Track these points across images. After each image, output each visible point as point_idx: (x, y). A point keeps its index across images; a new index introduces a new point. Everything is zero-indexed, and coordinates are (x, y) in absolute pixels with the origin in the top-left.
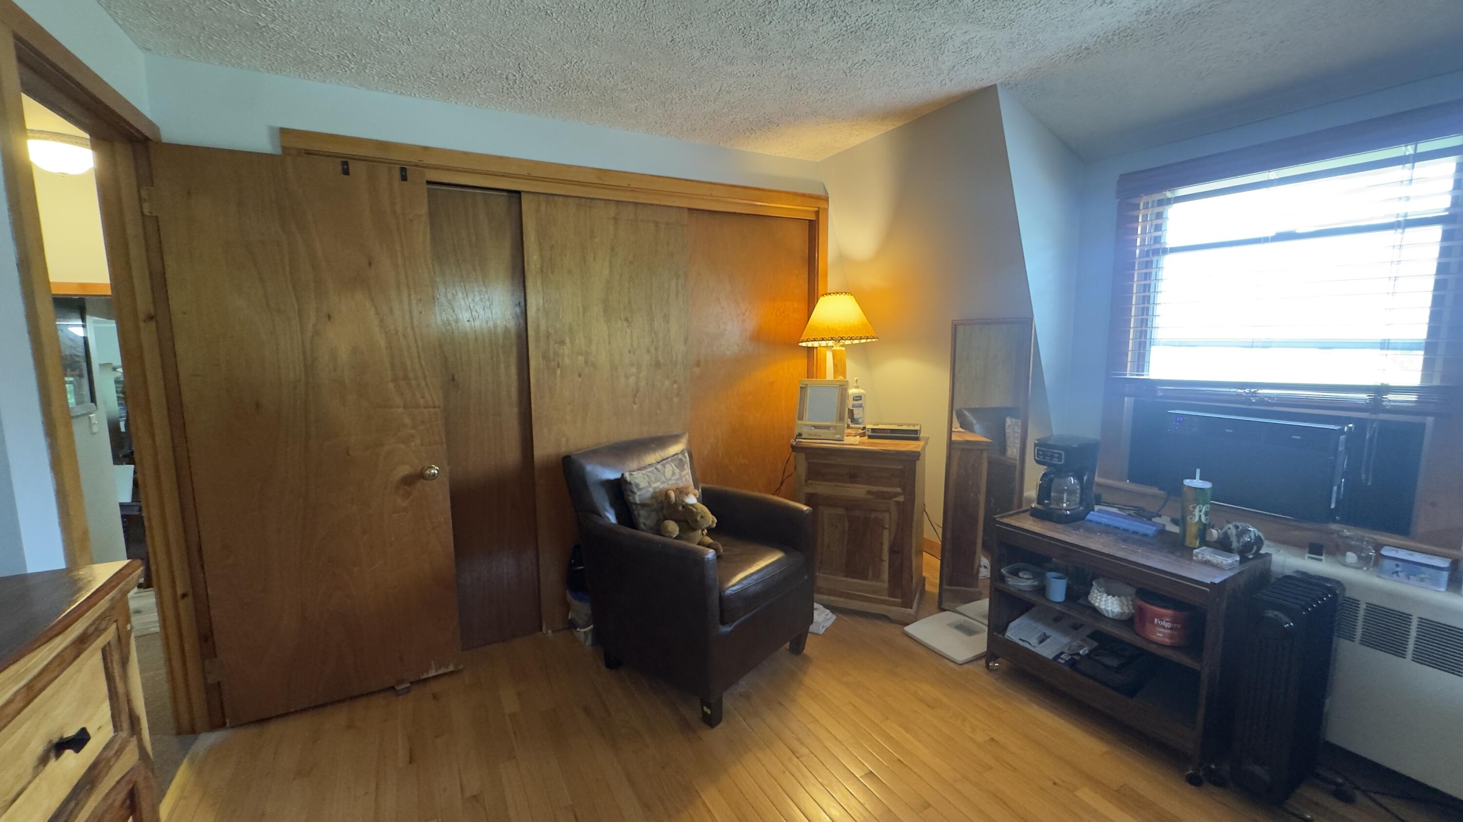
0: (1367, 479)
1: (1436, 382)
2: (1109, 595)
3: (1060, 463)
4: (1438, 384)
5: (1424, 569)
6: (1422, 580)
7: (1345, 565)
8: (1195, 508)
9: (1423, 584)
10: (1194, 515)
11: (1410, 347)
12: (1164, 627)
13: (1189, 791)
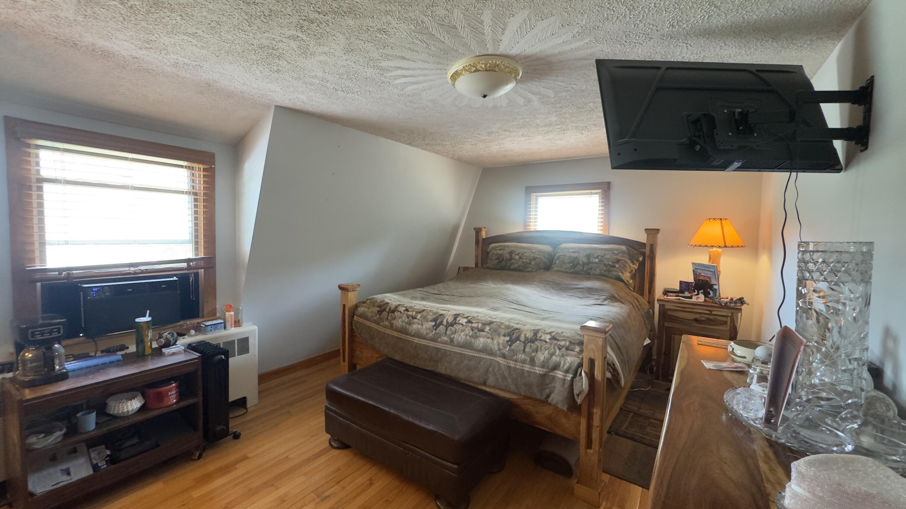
0: (193, 298)
1: (202, 255)
2: (131, 400)
3: (60, 335)
4: (203, 256)
5: (219, 325)
6: (219, 329)
7: (191, 336)
8: (148, 332)
9: (219, 331)
10: (148, 336)
11: (183, 242)
12: (173, 394)
13: (201, 462)
